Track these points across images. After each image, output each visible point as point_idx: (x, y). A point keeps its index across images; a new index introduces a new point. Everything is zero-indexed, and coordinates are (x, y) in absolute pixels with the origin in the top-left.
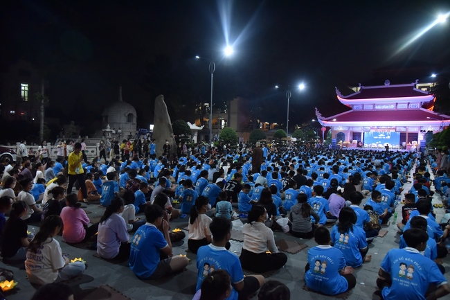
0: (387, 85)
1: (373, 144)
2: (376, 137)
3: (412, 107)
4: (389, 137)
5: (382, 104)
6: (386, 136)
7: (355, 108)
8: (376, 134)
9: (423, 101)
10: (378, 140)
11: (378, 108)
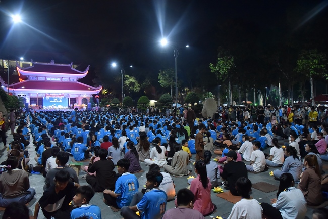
0: (53, 63)
1: (50, 106)
2: (52, 101)
3: (71, 80)
4: (60, 101)
5: (52, 77)
6: (59, 100)
7: (31, 78)
8: (52, 99)
9: (78, 77)
10: (53, 103)
11: (48, 79)
